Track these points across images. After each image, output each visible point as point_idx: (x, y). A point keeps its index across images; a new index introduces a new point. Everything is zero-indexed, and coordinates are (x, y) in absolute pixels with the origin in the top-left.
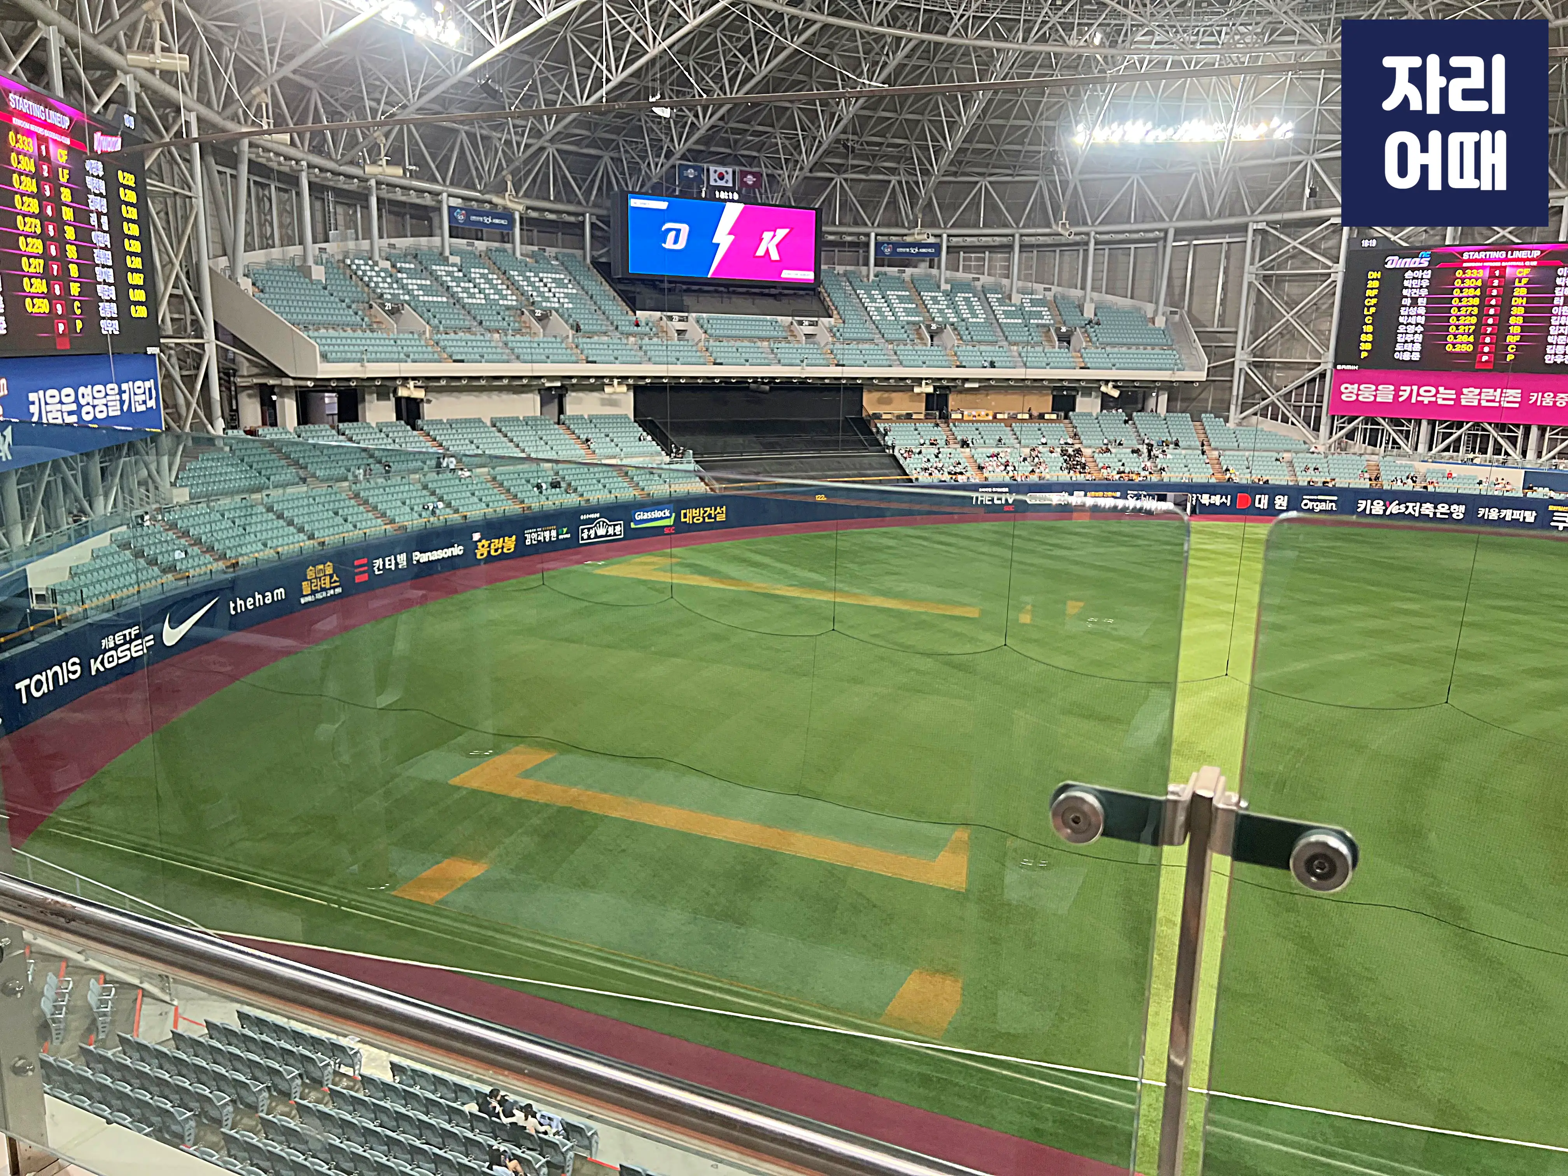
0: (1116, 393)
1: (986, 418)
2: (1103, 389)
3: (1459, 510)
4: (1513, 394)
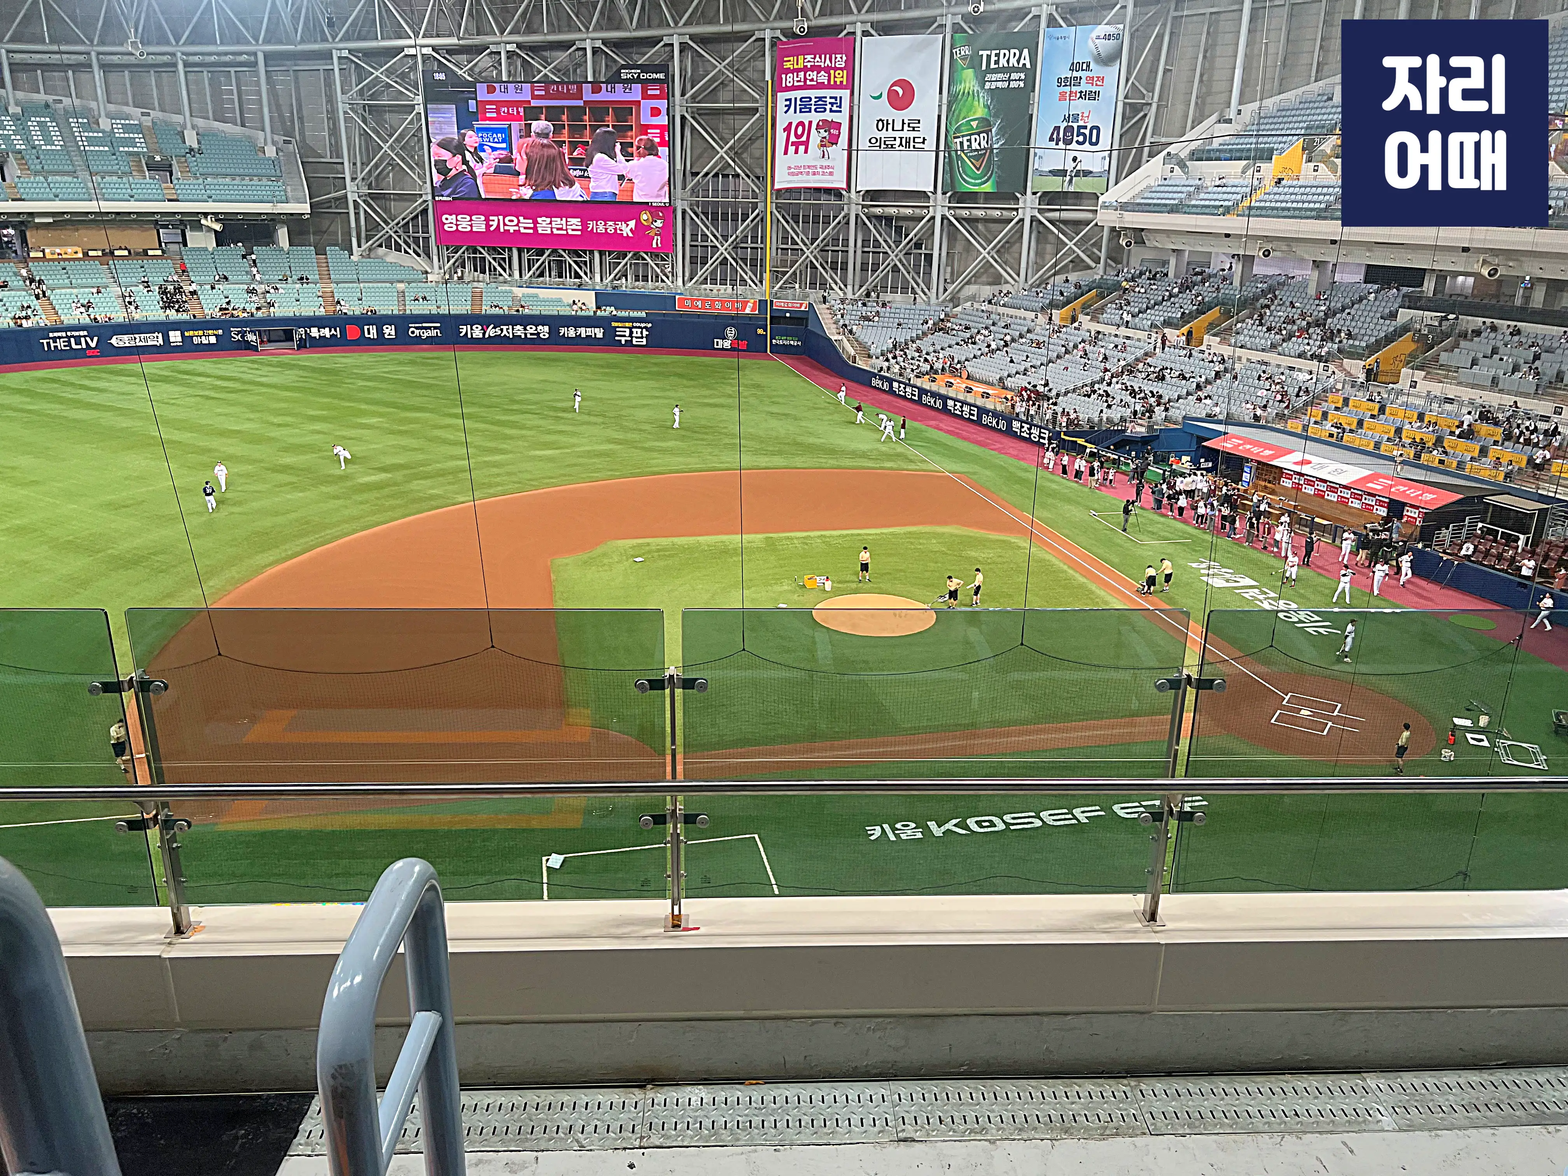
0: (218, 227)
1: (75, 256)
2: (203, 222)
3: (544, 331)
4: (575, 222)
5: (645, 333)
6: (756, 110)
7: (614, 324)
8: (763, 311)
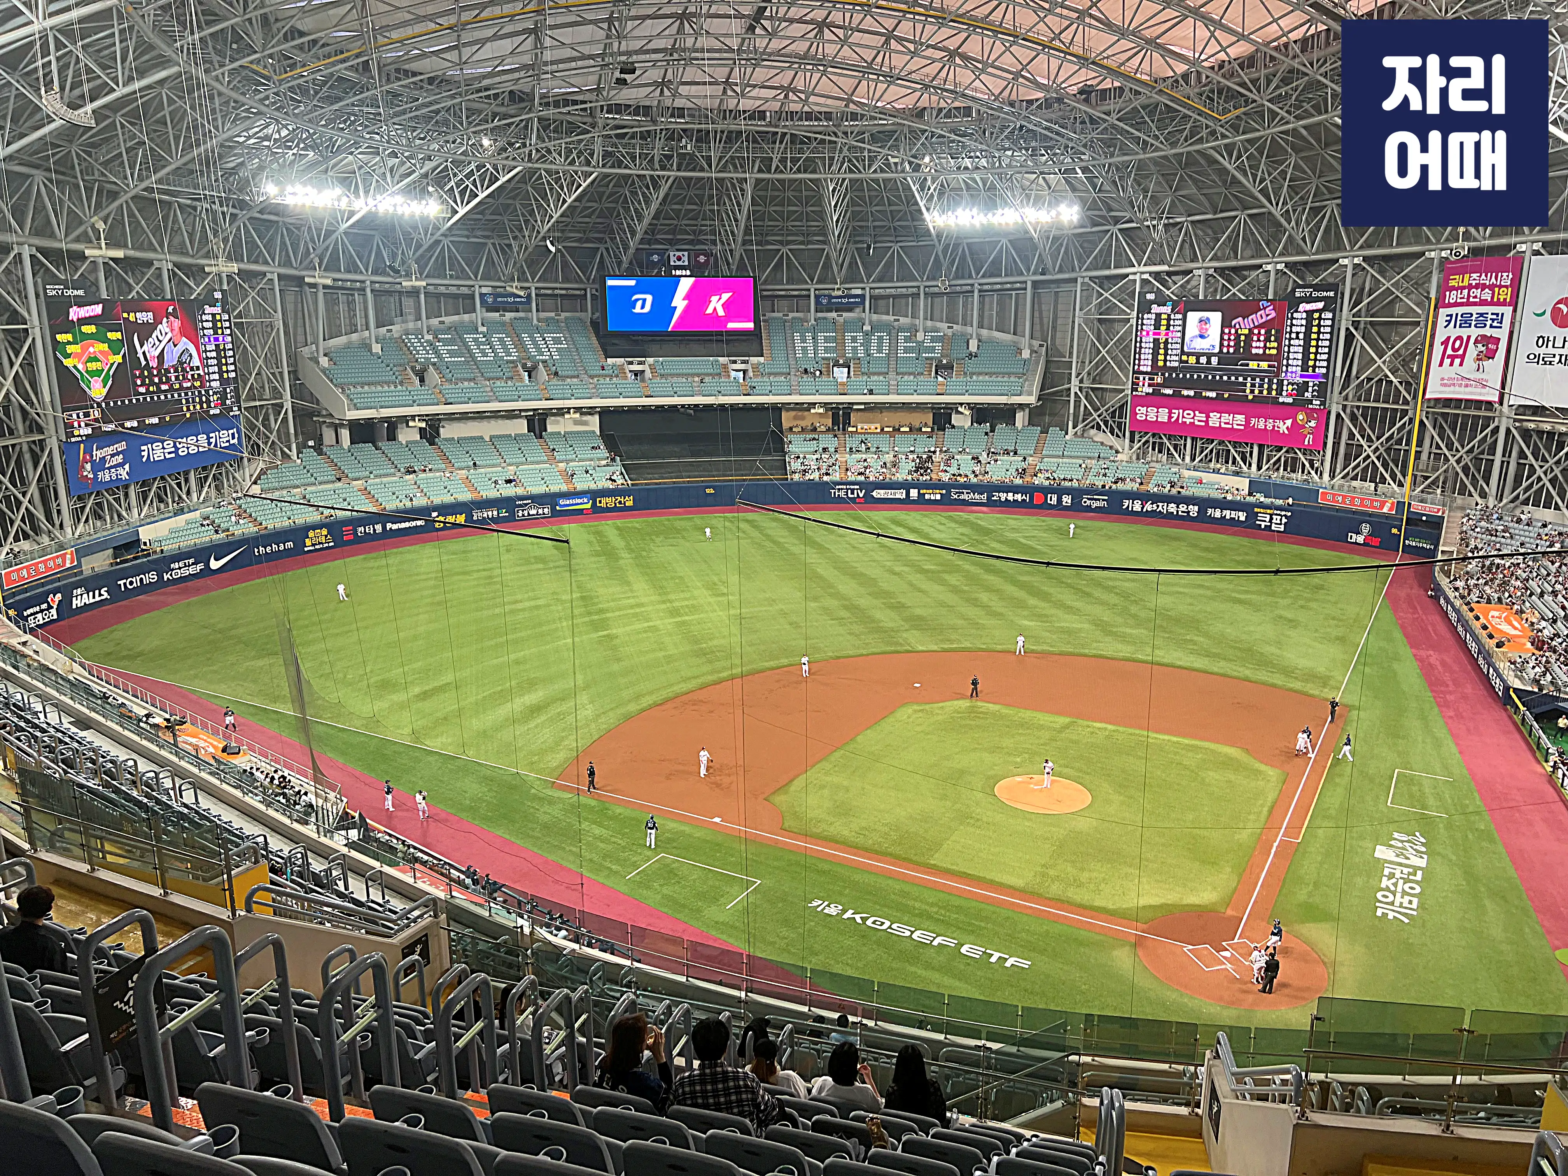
0: (967, 412)
1: (876, 431)
2: (960, 409)
3: (1194, 510)
4: (1240, 418)
5: (1284, 520)
6: (1418, 323)
7: (1256, 510)
8: (1400, 511)
